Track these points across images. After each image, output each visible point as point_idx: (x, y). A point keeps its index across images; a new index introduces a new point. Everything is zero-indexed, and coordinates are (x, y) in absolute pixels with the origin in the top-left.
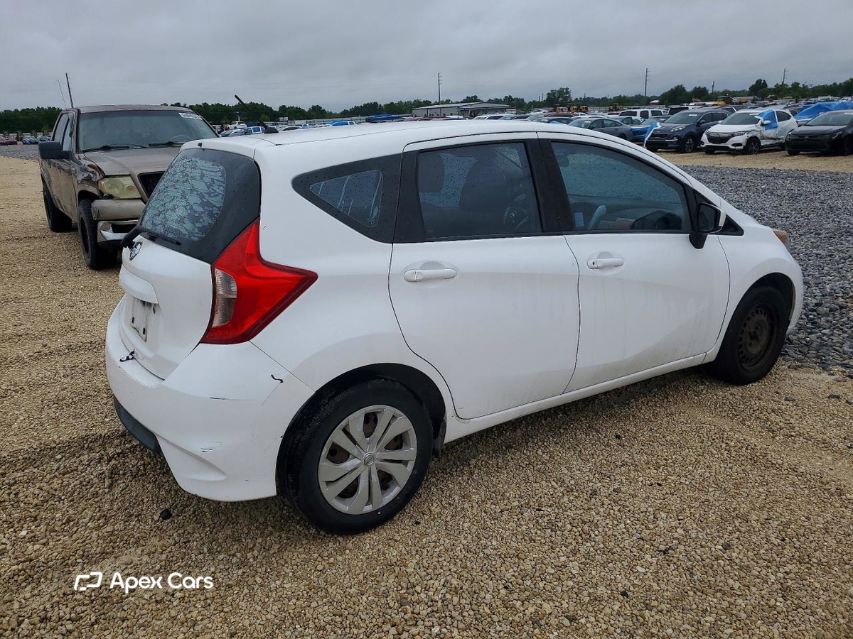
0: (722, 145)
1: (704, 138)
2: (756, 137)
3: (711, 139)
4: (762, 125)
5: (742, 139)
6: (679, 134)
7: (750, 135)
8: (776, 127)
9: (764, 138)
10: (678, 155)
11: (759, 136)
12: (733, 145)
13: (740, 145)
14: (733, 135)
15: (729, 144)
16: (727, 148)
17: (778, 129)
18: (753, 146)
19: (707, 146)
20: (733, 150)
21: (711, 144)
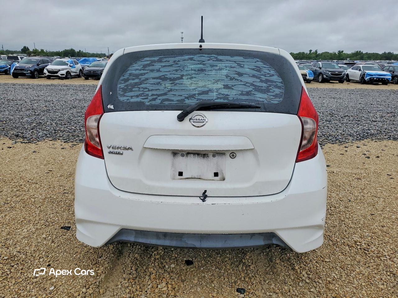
0: (55, 75)
1: (45, 71)
2: (69, 71)
3: (49, 72)
4: (70, 66)
5: (64, 72)
6: (31, 69)
7: (67, 70)
8: (75, 67)
9: (72, 72)
10: (32, 79)
11: (70, 71)
12: (61, 75)
13: (63, 75)
14: (59, 70)
15: (59, 74)
16: (58, 76)
17: (76, 68)
18: (68, 76)
19: (48, 75)
20: (61, 77)
21: (50, 74)
